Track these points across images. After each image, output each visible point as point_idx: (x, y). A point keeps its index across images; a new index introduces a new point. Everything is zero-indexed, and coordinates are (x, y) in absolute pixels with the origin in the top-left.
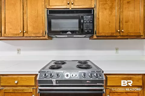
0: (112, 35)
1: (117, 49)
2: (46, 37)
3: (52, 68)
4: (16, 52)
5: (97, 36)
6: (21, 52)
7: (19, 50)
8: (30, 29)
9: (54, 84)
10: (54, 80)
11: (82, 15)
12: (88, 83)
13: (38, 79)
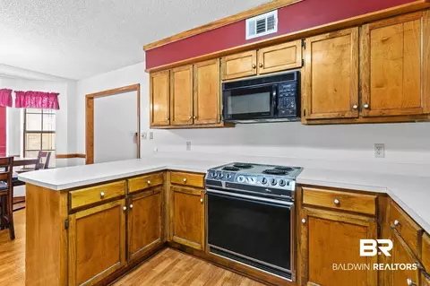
0: (340, 116)
1: (379, 147)
2: (222, 124)
3: (226, 169)
4: (185, 146)
5: (308, 120)
6: (192, 147)
7: (188, 144)
8: (201, 113)
9: (224, 187)
10: (223, 182)
11: (275, 83)
12: (268, 192)
13: (206, 178)
